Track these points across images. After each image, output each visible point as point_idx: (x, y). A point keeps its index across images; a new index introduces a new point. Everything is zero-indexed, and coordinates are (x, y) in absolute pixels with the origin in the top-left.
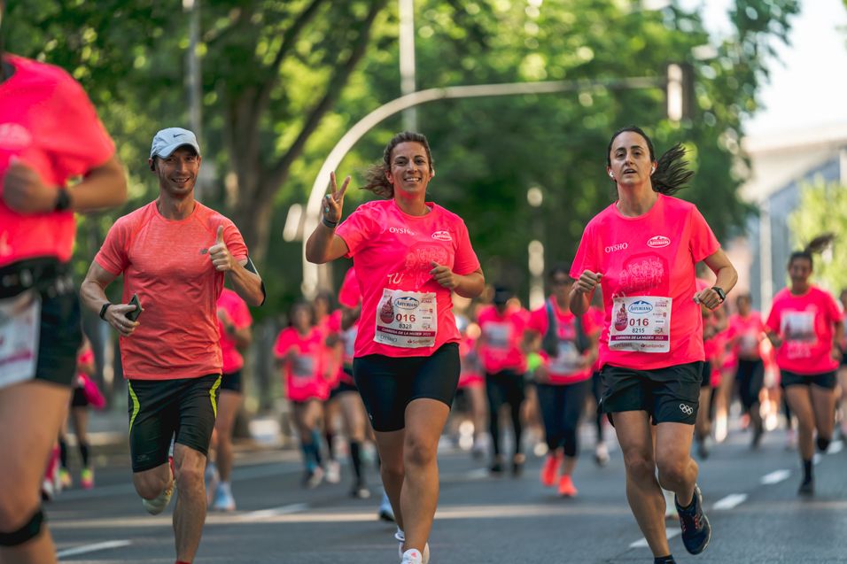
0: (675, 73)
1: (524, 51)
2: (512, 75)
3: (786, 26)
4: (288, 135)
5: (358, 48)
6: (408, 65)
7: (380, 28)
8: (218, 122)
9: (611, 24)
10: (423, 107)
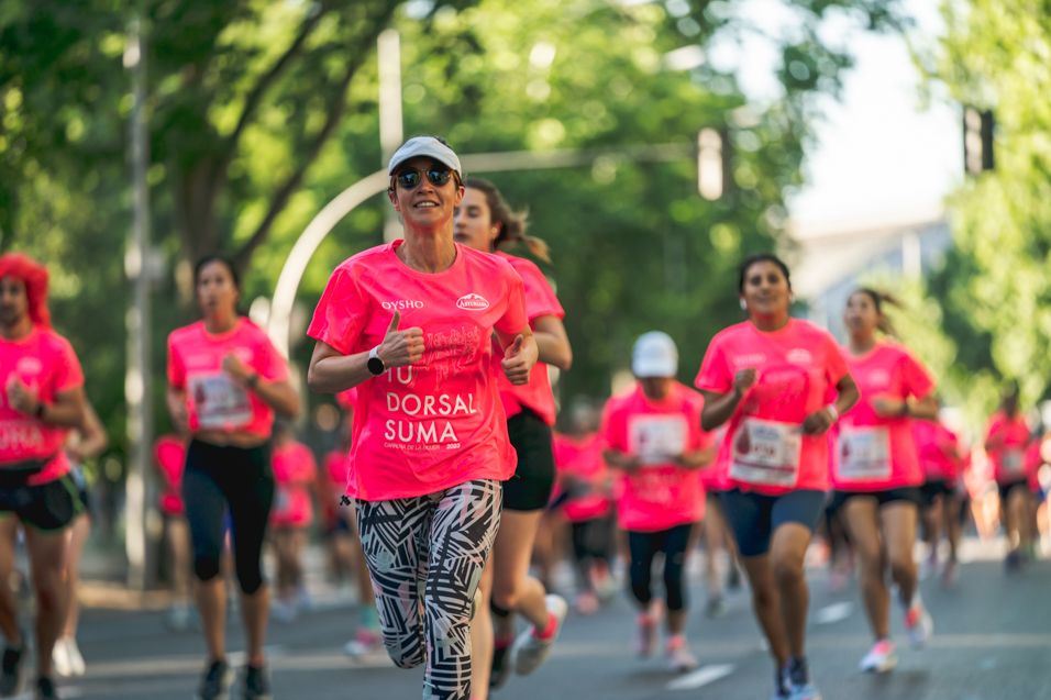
1: (529, 117)
2: (516, 144)
3: (838, 84)
5: (334, 115)
7: (358, 90)
8: (168, 200)
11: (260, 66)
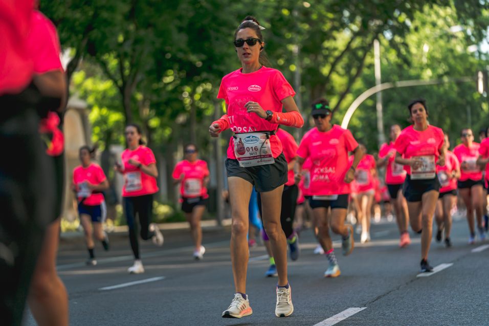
0: (480, 75)
1: (422, 68)
2: (418, 77)
4: (333, 102)
5: (359, 69)
6: (378, 74)
7: (368, 60)
8: (307, 98)
9: (455, 58)
10: (384, 91)
11: (337, 54)
